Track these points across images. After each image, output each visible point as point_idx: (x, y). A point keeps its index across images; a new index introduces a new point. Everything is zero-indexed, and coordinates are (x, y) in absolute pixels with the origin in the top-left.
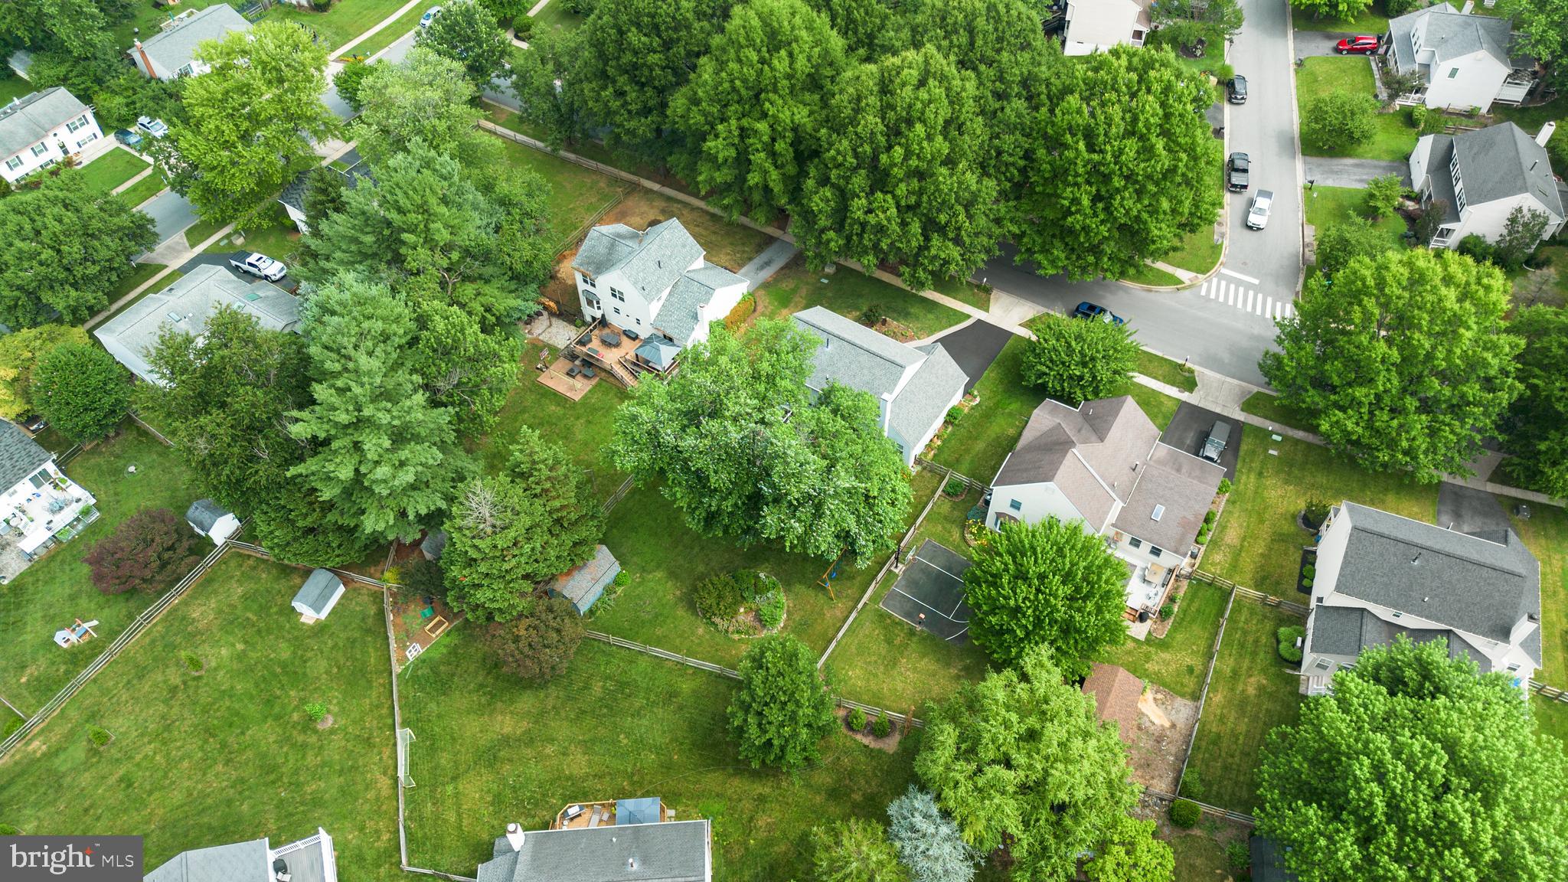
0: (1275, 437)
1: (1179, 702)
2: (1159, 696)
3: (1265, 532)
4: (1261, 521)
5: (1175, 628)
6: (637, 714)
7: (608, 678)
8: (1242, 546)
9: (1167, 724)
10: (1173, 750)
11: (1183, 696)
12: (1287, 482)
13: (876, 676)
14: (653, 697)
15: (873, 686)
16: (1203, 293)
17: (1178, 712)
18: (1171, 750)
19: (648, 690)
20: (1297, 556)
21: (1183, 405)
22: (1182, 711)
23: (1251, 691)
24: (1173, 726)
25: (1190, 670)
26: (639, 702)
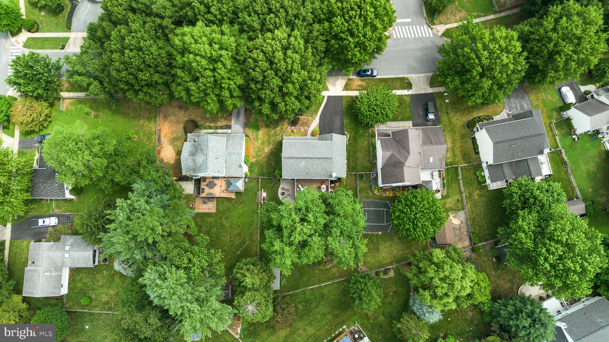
0: (445, 94)
1: (460, 213)
2: (454, 215)
3: (457, 137)
4: (455, 133)
5: (448, 189)
6: (317, 307)
7: (301, 302)
8: (453, 146)
9: (460, 223)
10: (465, 230)
11: (460, 211)
12: (456, 112)
13: (376, 256)
14: (318, 300)
15: (377, 260)
16: (395, 37)
17: (461, 217)
18: (464, 230)
19: (315, 298)
20: (471, 142)
21: (412, 96)
22: (462, 215)
23: (476, 197)
24: (462, 222)
25: (458, 200)
26: (315, 304)
